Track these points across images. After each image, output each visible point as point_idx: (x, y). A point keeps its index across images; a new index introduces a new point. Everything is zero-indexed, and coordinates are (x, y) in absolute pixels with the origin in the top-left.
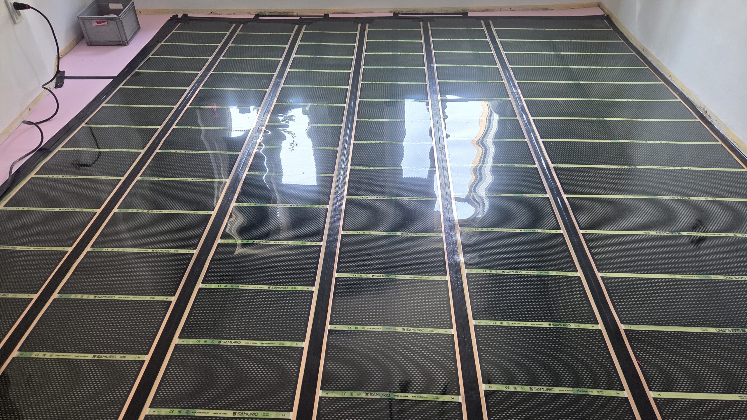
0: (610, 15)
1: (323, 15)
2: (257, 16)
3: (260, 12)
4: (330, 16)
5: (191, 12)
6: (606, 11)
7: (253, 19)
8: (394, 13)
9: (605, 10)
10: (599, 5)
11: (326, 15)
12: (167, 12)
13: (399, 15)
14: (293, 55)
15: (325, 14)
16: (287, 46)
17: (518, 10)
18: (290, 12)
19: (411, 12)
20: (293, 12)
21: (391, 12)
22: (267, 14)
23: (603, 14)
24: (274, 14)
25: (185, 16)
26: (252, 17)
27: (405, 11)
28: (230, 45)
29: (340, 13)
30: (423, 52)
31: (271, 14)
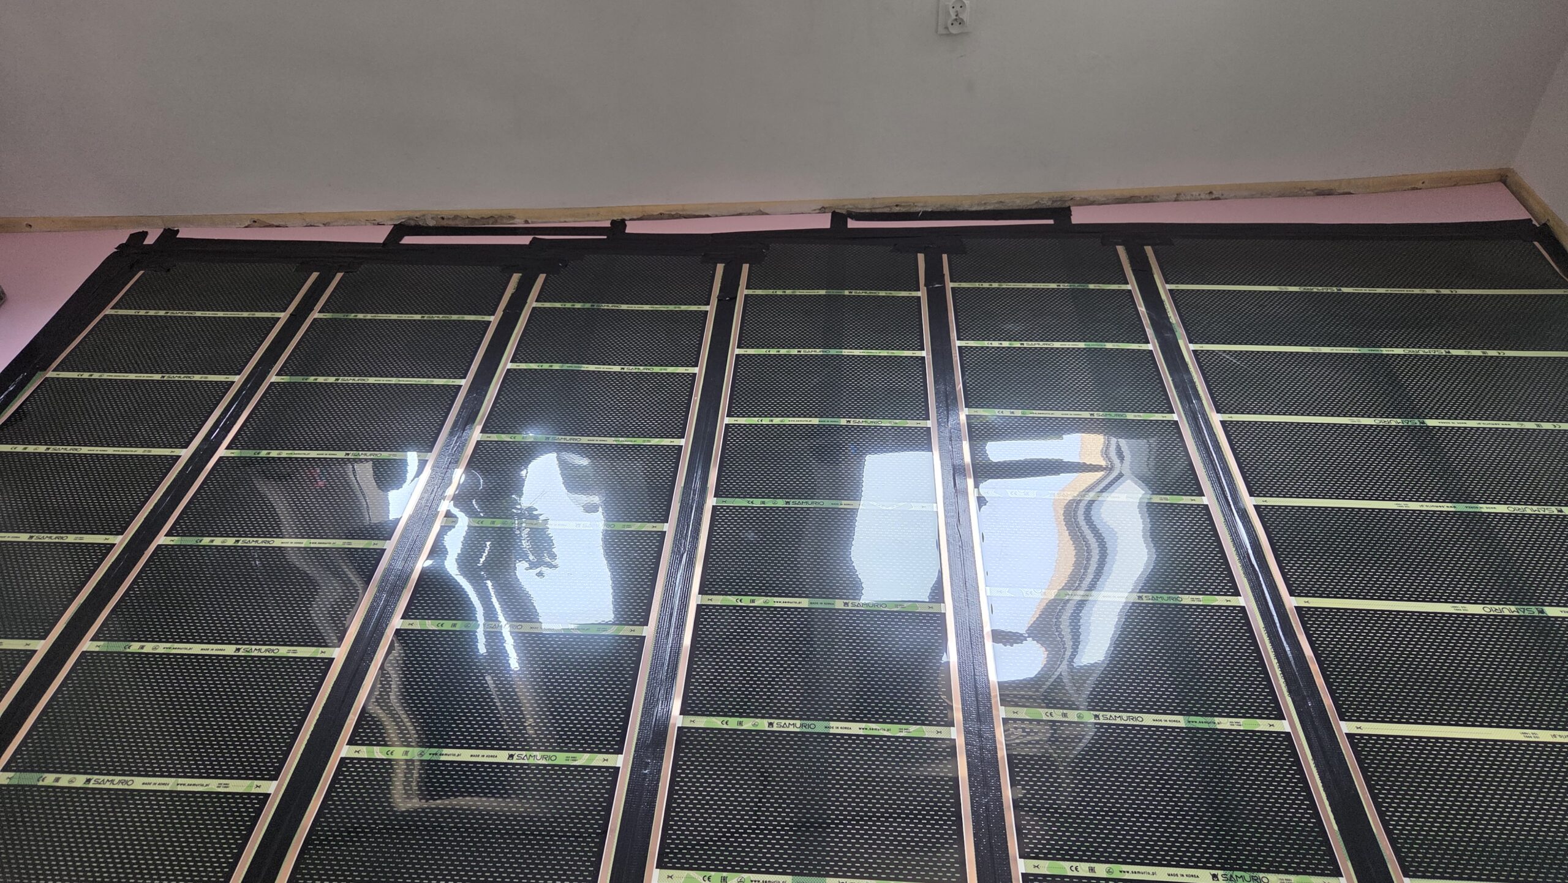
0: (1551, 224)
1: (607, 224)
2: (401, 229)
3: (409, 219)
4: (632, 228)
5: (188, 221)
6: (1537, 208)
7: (384, 244)
8: (835, 215)
9: (1531, 202)
10: (1504, 178)
11: (619, 225)
12: (113, 223)
13: (852, 224)
14: (506, 364)
15: (613, 222)
16: (494, 320)
17: (1235, 197)
18: (501, 217)
19: (887, 210)
20: (512, 217)
21: (823, 210)
22: (432, 223)
23: (1527, 216)
24: (452, 223)
25: (169, 234)
26: (379, 236)
27: (867, 208)
28: (315, 314)
29: (661, 217)
30: (922, 349)
31: (444, 223)
